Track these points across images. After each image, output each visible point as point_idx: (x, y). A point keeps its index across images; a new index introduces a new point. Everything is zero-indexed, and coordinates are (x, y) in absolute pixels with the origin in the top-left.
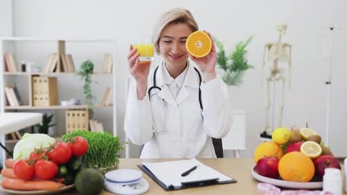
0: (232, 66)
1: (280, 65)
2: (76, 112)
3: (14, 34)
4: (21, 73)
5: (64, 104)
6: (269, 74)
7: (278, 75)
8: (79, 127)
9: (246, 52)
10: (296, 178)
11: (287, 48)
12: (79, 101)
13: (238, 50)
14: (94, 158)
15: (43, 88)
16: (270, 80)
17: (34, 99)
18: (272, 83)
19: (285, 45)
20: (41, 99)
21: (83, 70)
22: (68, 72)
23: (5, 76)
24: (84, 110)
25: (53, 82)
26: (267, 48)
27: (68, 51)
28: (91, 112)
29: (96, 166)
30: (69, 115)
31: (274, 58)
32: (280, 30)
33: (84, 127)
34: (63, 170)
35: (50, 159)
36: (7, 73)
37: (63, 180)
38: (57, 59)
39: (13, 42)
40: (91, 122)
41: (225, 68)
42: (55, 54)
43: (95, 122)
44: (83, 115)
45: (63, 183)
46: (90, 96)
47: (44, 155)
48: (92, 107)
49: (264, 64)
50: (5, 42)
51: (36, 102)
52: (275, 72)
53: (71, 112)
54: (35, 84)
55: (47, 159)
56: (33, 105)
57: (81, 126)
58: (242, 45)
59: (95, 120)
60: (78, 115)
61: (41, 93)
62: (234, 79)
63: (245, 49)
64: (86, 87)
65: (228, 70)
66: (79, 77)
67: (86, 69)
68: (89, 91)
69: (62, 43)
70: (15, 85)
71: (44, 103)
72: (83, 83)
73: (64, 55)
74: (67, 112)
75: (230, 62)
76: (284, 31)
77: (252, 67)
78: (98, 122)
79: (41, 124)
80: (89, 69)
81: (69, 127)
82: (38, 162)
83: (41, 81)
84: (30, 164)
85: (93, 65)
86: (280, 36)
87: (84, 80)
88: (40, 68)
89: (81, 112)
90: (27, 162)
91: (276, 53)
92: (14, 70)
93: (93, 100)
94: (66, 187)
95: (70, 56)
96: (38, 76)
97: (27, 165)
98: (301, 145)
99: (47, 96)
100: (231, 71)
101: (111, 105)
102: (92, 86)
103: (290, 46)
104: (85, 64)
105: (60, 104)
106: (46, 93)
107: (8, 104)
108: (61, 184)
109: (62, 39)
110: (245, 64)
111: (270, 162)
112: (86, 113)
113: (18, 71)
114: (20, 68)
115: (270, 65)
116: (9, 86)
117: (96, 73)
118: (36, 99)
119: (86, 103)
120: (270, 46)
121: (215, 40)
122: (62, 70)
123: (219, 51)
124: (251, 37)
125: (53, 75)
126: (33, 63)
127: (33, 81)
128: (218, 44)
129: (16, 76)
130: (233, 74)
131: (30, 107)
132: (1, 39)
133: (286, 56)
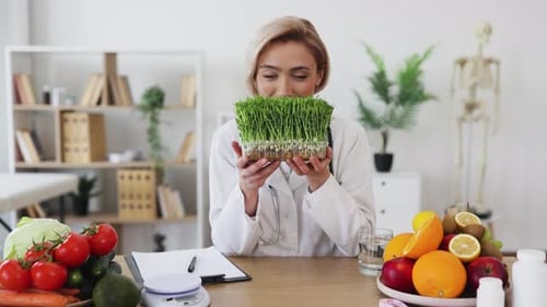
0: (398, 96)
2: (135, 173)
3: (32, 41)
4: (43, 107)
5: (115, 159)
7: (476, 113)
8: (139, 197)
9: (420, 72)
10: (436, 291)
11: (493, 67)
12: (140, 155)
13: (408, 65)
15: (79, 131)
16: (462, 120)
17: (64, 150)
18: (465, 126)
19: (489, 61)
20: (77, 150)
22: (122, 104)
23: (16, 112)
24: (148, 168)
25: (96, 121)
27: (122, 70)
28: (159, 173)
30: (122, 177)
32: (480, 35)
33: (148, 197)
34: (76, 277)
35: (54, 261)
36: (19, 107)
37: (77, 291)
38: (102, 84)
39: (31, 54)
40: (160, 189)
41: (387, 100)
42: (99, 75)
43: (168, 191)
44: (148, 178)
45: (75, 296)
46: (158, 147)
47: (46, 253)
48: (160, 165)
50: (14, 54)
51: (68, 156)
52: (471, 107)
53: (127, 173)
54: (67, 127)
55: (51, 260)
56: (63, 160)
57: (144, 196)
59: (167, 186)
60: (139, 178)
61: (76, 140)
62: (402, 118)
64: (151, 131)
65: (392, 105)
66: (139, 114)
67: (151, 100)
68: (156, 138)
69: (111, 58)
70: (34, 124)
71: (80, 156)
72: (147, 124)
73: (115, 76)
74: (120, 173)
75: (394, 90)
76: (486, 36)
77: (433, 98)
78: (173, 189)
79: (76, 192)
80: (156, 100)
81: (123, 197)
82: (36, 264)
83: (75, 121)
84: (23, 268)
85: (163, 95)
86: (481, 46)
87: (148, 119)
88: (75, 99)
89: (143, 173)
90: (20, 264)
91: (474, 73)
92: (30, 102)
93: (163, 153)
94: (80, 303)
95: (125, 79)
96: (70, 111)
97: (19, 268)
98: (450, 239)
99: (85, 145)
100: (397, 104)
101: (194, 161)
102: (163, 130)
103: (498, 63)
104: (150, 93)
105: (107, 159)
106: (85, 140)
108: (72, 299)
109: (111, 49)
110: (421, 92)
111: (400, 267)
112: (152, 174)
113: (37, 102)
114: (41, 98)
116: (24, 130)
117: (167, 108)
118: (68, 150)
119: (152, 158)
120: (463, 63)
121: (369, 51)
122: (111, 101)
123: (375, 69)
124: (433, 47)
125: (97, 110)
126: (63, 90)
127: (63, 121)
128: (375, 58)
129: (34, 112)
130: (400, 110)
131: (57, 164)
132: (8, 50)
133: (491, 80)
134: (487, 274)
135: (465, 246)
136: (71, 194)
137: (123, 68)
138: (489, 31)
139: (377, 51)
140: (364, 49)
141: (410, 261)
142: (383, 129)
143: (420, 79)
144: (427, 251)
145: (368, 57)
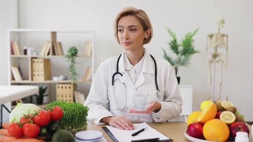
0: (182, 51)
1: (220, 51)
2: (64, 86)
3: (19, 27)
4: (23, 56)
5: (55, 79)
6: (210, 57)
7: (217, 59)
8: (66, 96)
9: (193, 40)
10: (215, 138)
11: (225, 38)
12: (66, 77)
13: (186, 39)
14: (69, 122)
15: (40, 67)
16: (211, 62)
17: (32, 75)
19: (223, 36)
20: (38, 75)
21: (69, 54)
22: (58, 55)
23: (11, 58)
24: (70, 83)
25: (47, 62)
26: (209, 38)
27: (59, 40)
28: (75, 85)
29: (70, 128)
30: (58, 87)
31: (215, 45)
32: (219, 24)
33: (70, 97)
34: (44, 131)
35: (34, 123)
36: (13, 56)
37: (44, 138)
38: (50, 45)
39: (19, 33)
40: (75, 93)
41: (177, 53)
42: (49, 42)
43: (79, 93)
44: (70, 88)
45: (43, 140)
46: (74, 74)
47: (30, 119)
48: (75, 82)
49: (207, 49)
50: (11, 32)
51: (34, 78)
52: (215, 56)
53: (60, 86)
54: (34, 64)
55: (32, 123)
56: (32, 80)
57: (68, 95)
58: (191, 35)
59: (78, 91)
60: (66, 87)
61: (38, 71)
62: (184, 61)
63: (192, 38)
64: (72, 67)
65: (179, 55)
66: (66, 59)
67: (71, 53)
68: (73, 70)
69: (54, 34)
70: (19, 64)
71: (40, 78)
72: (70, 63)
73: (56, 42)
74: (57, 86)
75: (181, 48)
76: (222, 24)
77: (198, 52)
78: (81, 93)
79: (38, 94)
80: (74, 53)
81: (59, 96)
82: (26, 125)
83: (38, 62)
84: (20, 126)
85: (77, 50)
86: (220, 29)
87: (70, 61)
88: (38, 53)
89: (68, 86)
90: (18, 124)
91: (216, 41)
92: (18, 54)
93: (77, 77)
95: (60, 43)
96: (36, 58)
97: (18, 126)
98: (220, 114)
99: (43, 73)
100: (182, 55)
101: (91, 80)
102: (76, 65)
103: (227, 36)
104: (71, 50)
105: (52, 79)
106: (42, 71)
107: (13, 79)
109: (54, 31)
110: (193, 50)
111: (197, 127)
112: (72, 86)
113: (21, 54)
114: (23, 52)
115: (212, 51)
116: (15, 66)
117: (79, 56)
118: (34, 75)
119: (72, 78)
120: (211, 36)
121: (169, 31)
122: (54, 54)
123: (172, 39)
124: (198, 29)
125: (48, 57)
126: (32, 48)
127: (32, 62)
128: (172, 34)
129: (19, 58)
130: (183, 57)
131: (29, 81)
132: (9, 30)
133: (224, 44)
134: (239, 130)
135: (228, 117)
136: (36, 95)
137: (59, 39)
138: (223, 22)
139: (173, 31)
140: (167, 30)
141: (202, 124)
142: (175, 66)
143: (192, 43)
144: (209, 119)
145: (168, 34)
